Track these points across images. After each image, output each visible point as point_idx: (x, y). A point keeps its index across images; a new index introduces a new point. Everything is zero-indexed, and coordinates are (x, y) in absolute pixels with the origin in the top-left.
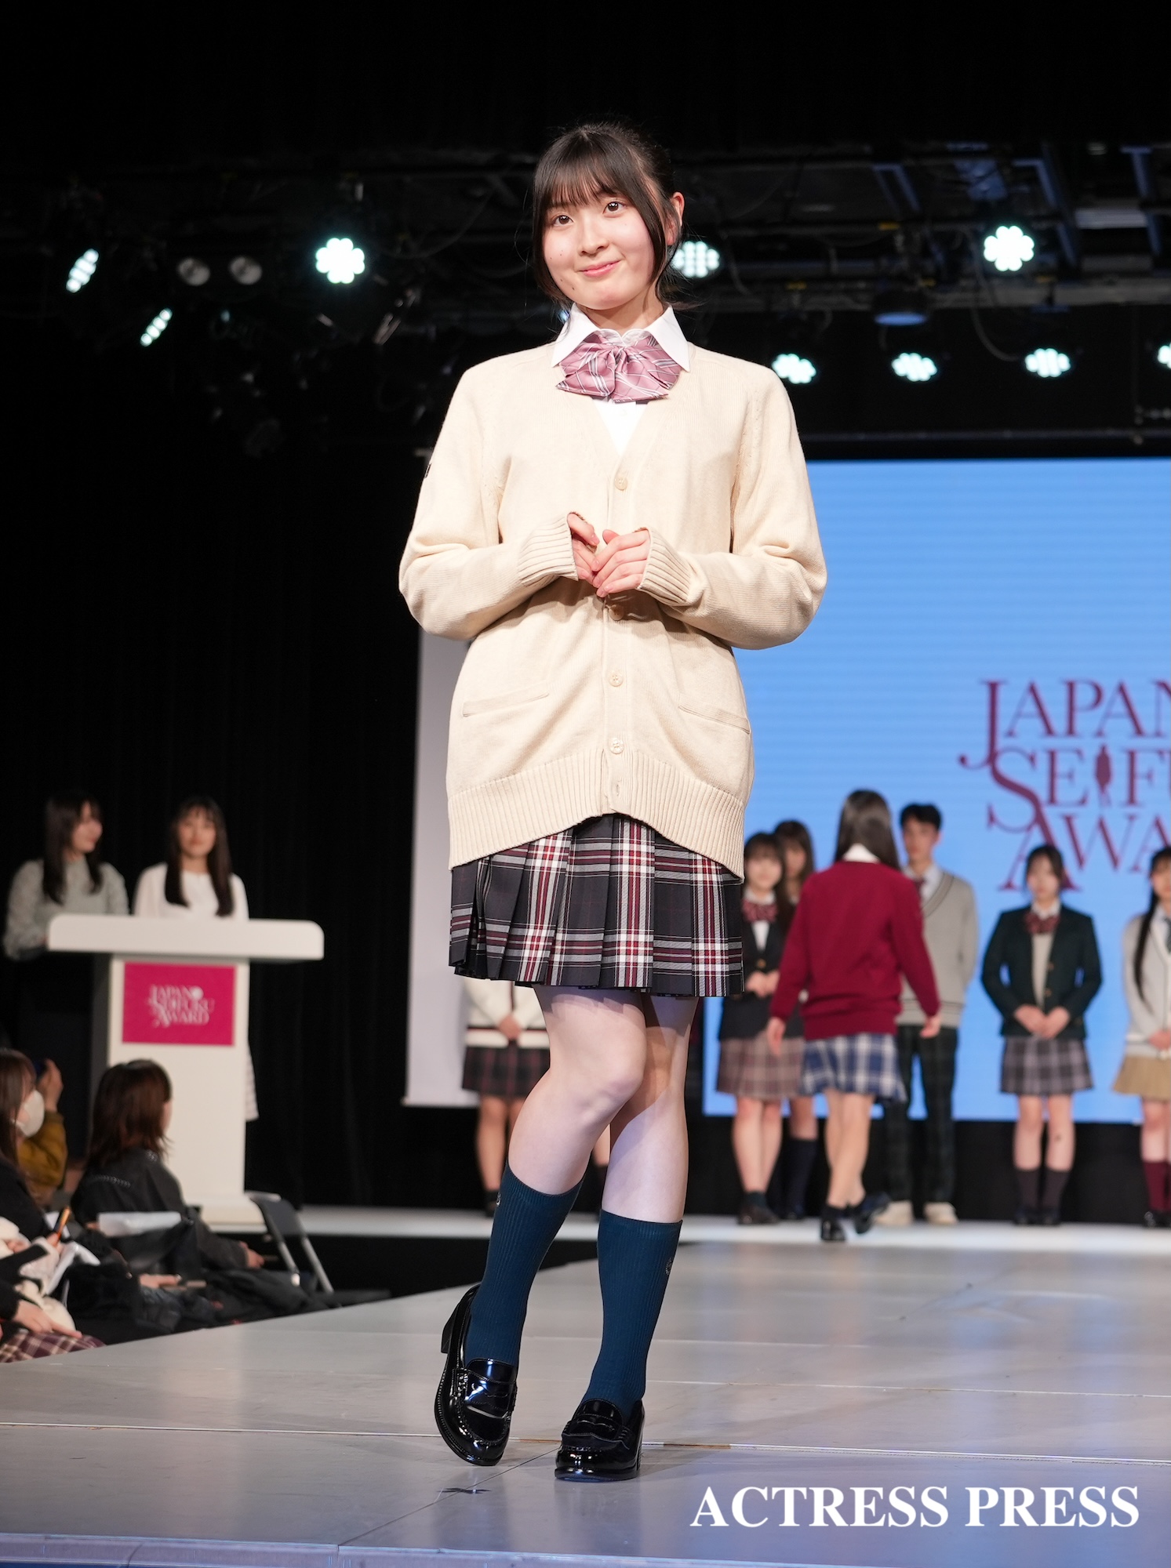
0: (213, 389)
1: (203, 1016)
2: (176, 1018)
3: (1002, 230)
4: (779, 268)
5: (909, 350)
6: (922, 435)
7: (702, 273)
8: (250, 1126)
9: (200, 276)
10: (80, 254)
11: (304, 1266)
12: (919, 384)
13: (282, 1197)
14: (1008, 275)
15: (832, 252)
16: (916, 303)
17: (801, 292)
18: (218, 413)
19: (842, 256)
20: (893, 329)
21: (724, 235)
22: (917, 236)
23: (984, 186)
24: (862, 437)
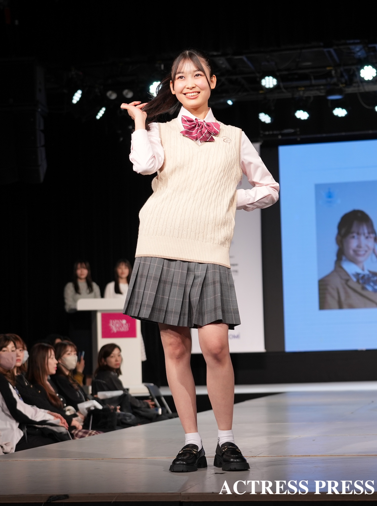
0: (119, 132)
1: (127, 328)
2: (118, 330)
3: (366, 67)
4: (295, 84)
5: (338, 107)
6: (343, 134)
7: (271, 86)
8: (143, 363)
9: (114, 96)
10: (76, 91)
11: (162, 406)
12: (342, 118)
13: (154, 384)
14: (369, 82)
15: (312, 77)
16: (340, 92)
17: (303, 90)
18: (121, 139)
19: (316, 78)
20: (333, 101)
21: (278, 74)
22: (339, 71)
23: (359, 54)
24: (324, 135)
